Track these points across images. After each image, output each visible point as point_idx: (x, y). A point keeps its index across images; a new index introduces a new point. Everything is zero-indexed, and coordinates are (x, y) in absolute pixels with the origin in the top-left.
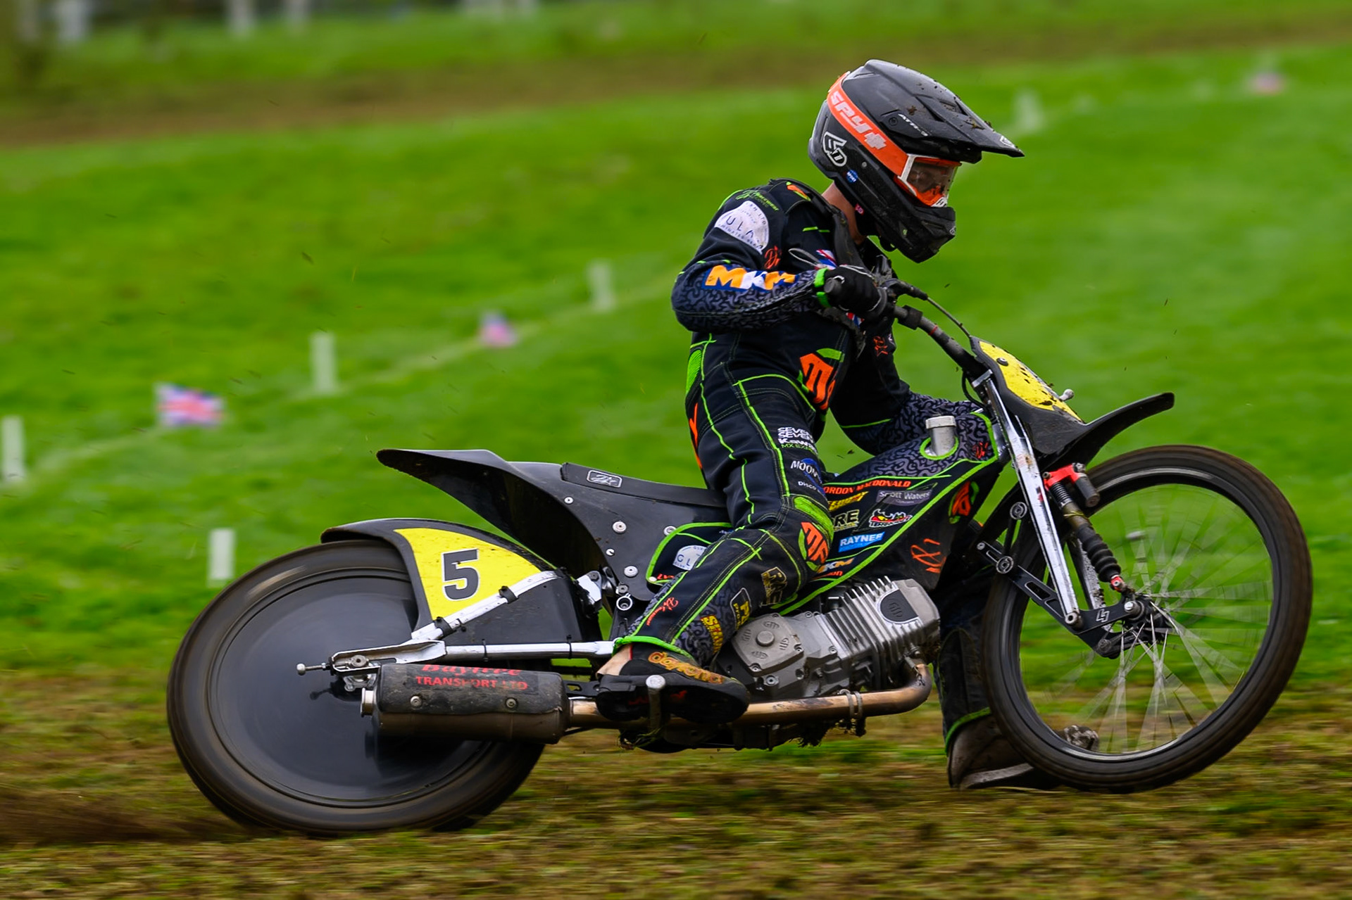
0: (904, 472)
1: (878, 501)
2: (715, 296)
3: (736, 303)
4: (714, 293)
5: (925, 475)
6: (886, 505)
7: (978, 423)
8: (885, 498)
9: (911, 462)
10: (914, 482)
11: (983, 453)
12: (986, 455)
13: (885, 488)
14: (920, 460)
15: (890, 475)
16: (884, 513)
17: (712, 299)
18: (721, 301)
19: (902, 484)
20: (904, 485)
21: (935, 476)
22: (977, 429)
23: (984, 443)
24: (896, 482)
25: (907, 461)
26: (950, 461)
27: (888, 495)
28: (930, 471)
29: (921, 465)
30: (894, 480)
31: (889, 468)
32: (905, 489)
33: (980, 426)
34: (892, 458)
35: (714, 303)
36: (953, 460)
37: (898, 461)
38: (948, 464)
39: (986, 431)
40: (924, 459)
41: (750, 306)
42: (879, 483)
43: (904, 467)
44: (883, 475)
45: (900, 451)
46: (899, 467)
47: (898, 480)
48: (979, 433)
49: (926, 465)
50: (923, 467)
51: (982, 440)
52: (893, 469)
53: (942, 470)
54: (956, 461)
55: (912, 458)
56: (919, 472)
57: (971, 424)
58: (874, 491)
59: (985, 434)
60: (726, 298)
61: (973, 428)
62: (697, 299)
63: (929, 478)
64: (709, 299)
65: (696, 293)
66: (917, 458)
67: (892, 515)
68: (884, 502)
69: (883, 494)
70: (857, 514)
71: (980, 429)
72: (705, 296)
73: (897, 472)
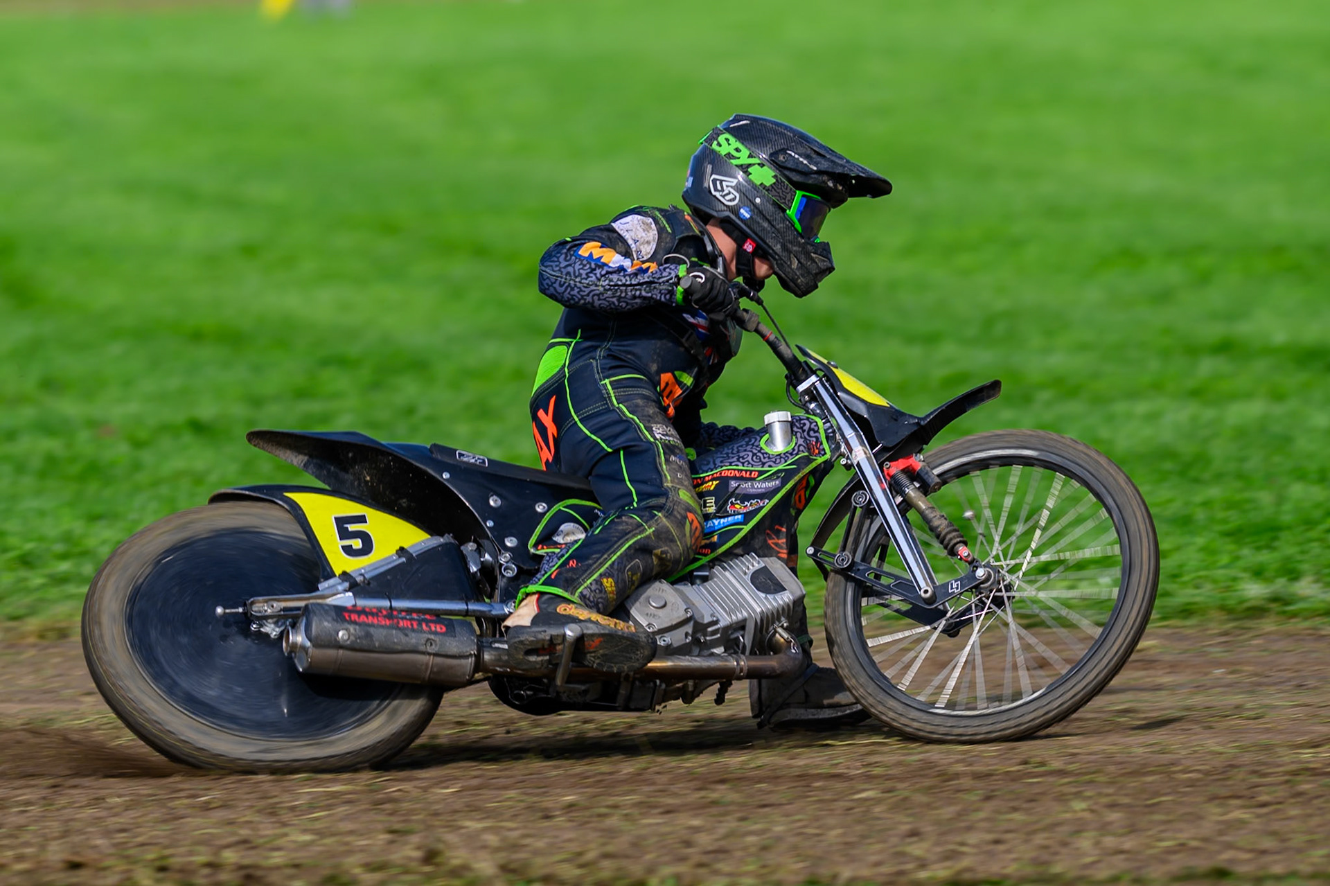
0: (749, 463)
1: (731, 490)
2: (585, 265)
3: (602, 276)
4: (585, 262)
5: (770, 466)
6: (738, 494)
7: (811, 423)
8: (737, 488)
9: (754, 454)
10: (761, 473)
11: (817, 451)
12: (819, 453)
13: (735, 478)
14: (763, 454)
15: (737, 465)
16: (739, 502)
17: (581, 266)
18: (589, 270)
19: (750, 474)
20: (752, 475)
21: (781, 467)
22: (810, 429)
23: (816, 442)
24: (744, 472)
25: (751, 454)
26: (791, 454)
27: (739, 485)
28: (775, 462)
29: (764, 458)
30: (742, 470)
31: (735, 459)
32: (754, 479)
33: (812, 426)
34: (734, 452)
35: (581, 271)
36: (795, 452)
37: (741, 454)
38: (790, 457)
39: (817, 431)
40: (766, 453)
41: (615, 280)
42: (728, 473)
43: (749, 458)
44: (730, 465)
45: (741, 446)
46: (743, 459)
47: (746, 471)
48: (812, 433)
49: (769, 458)
50: (766, 460)
51: (814, 439)
52: (738, 460)
53: (786, 461)
54: (797, 454)
55: (755, 451)
56: (763, 464)
57: (804, 424)
58: (724, 481)
59: (816, 434)
60: (595, 270)
61: (806, 428)
62: (567, 263)
63: (775, 469)
64: (577, 266)
65: (568, 258)
66: (759, 451)
67: (746, 503)
68: (736, 492)
69: (733, 484)
70: (713, 501)
71: (813, 430)
72: (575, 263)
73: (743, 464)
